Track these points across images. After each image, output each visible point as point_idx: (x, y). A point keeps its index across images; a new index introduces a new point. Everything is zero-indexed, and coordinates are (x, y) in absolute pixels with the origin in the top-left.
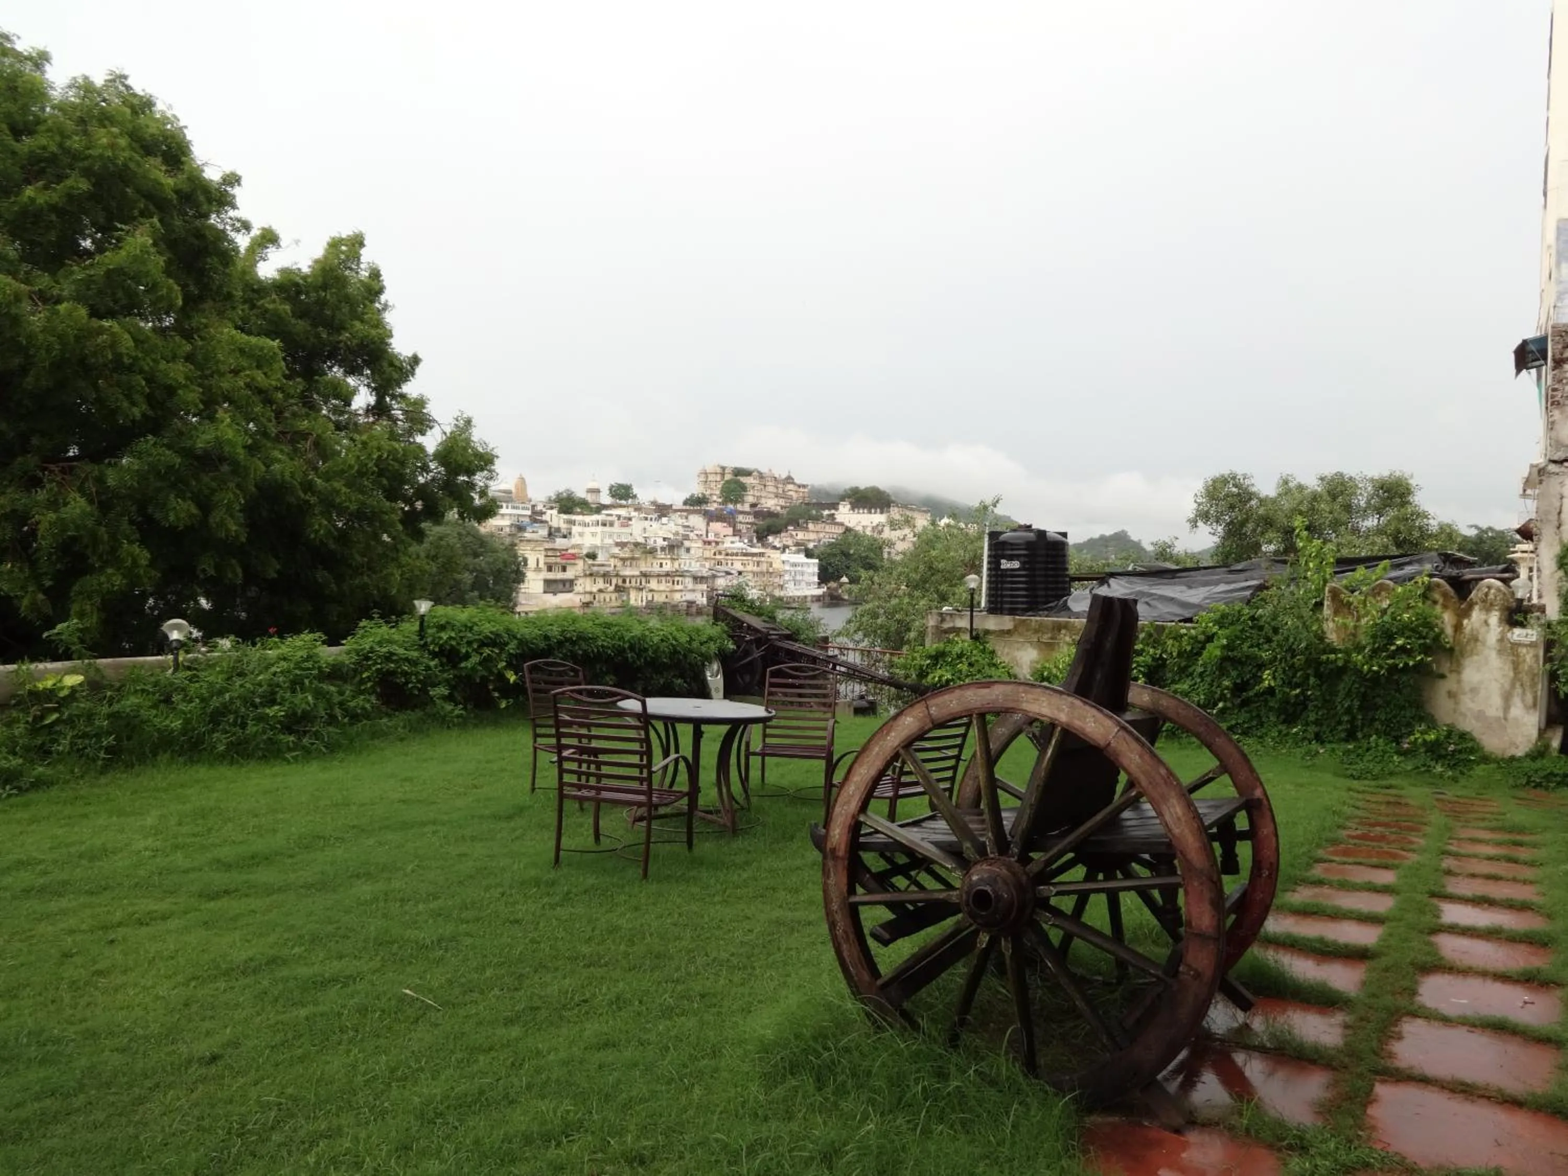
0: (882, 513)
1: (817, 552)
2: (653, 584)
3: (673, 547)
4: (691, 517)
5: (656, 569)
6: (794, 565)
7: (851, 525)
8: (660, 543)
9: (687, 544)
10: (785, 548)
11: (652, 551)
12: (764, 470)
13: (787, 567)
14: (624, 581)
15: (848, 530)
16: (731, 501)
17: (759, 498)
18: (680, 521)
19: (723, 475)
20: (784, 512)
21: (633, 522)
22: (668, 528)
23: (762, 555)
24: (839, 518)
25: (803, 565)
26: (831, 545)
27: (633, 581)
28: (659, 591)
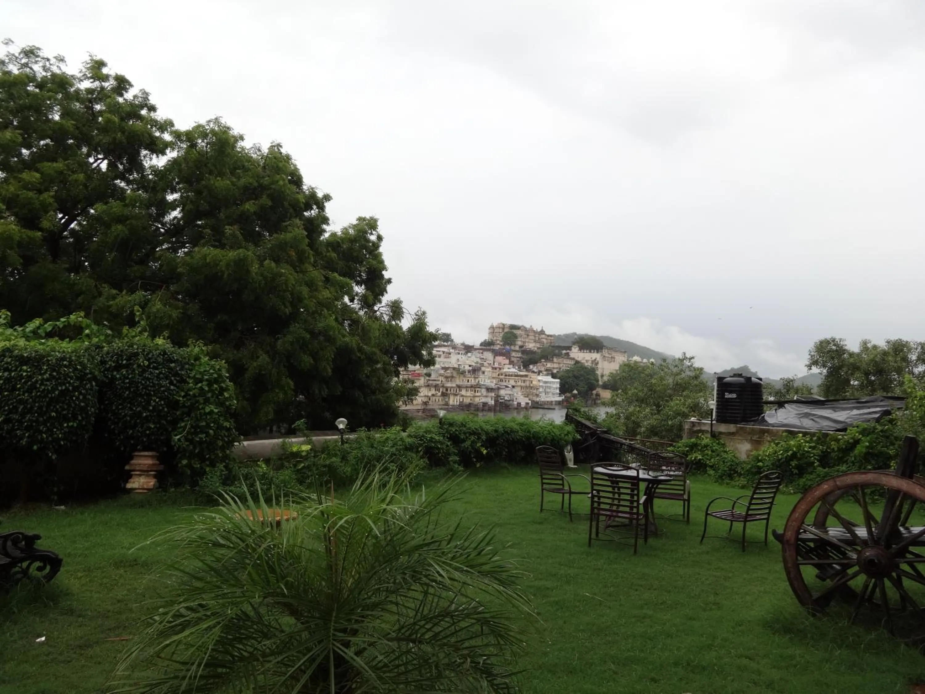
0: (598, 352)
1: (559, 375)
2: (463, 392)
3: (475, 371)
4: (485, 353)
5: (466, 383)
6: (546, 382)
7: (579, 359)
8: (467, 368)
9: (483, 369)
10: (539, 373)
11: (463, 373)
12: (528, 326)
13: (541, 384)
14: (447, 390)
15: (577, 362)
16: (508, 344)
17: (524, 342)
18: (478, 355)
19: (503, 329)
20: (539, 351)
21: (452, 355)
22: (472, 359)
23: (526, 376)
24: (572, 355)
25: (550, 382)
26: (567, 371)
27: (452, 390)
28: (467, 396)
